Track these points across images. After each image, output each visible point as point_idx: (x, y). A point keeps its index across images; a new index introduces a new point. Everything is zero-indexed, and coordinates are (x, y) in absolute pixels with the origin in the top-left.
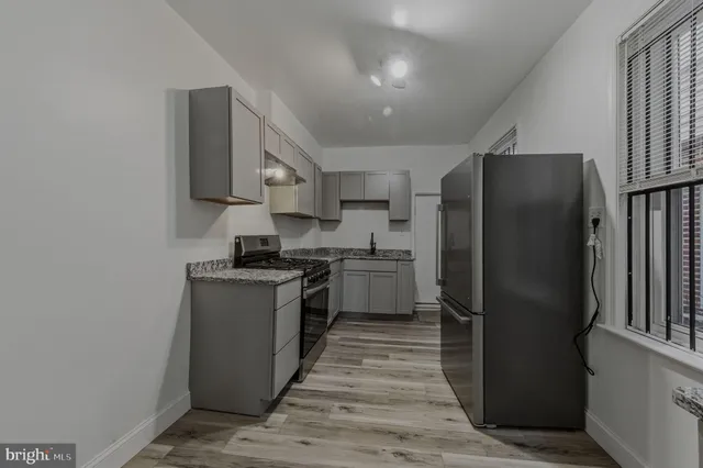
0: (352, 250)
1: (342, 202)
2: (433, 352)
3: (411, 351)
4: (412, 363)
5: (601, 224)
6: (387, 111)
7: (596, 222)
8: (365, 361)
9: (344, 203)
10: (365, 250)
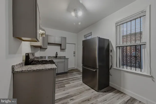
0: (50, 57)
1: (48, 43)
2: (79, 79)
3: (73, 80)
4: (76, 83)
5: (112, 51)
6: (80, 23)
7: (111, 51)
8: (65, 86)
9: (49, 44)
10: (54, 57)
